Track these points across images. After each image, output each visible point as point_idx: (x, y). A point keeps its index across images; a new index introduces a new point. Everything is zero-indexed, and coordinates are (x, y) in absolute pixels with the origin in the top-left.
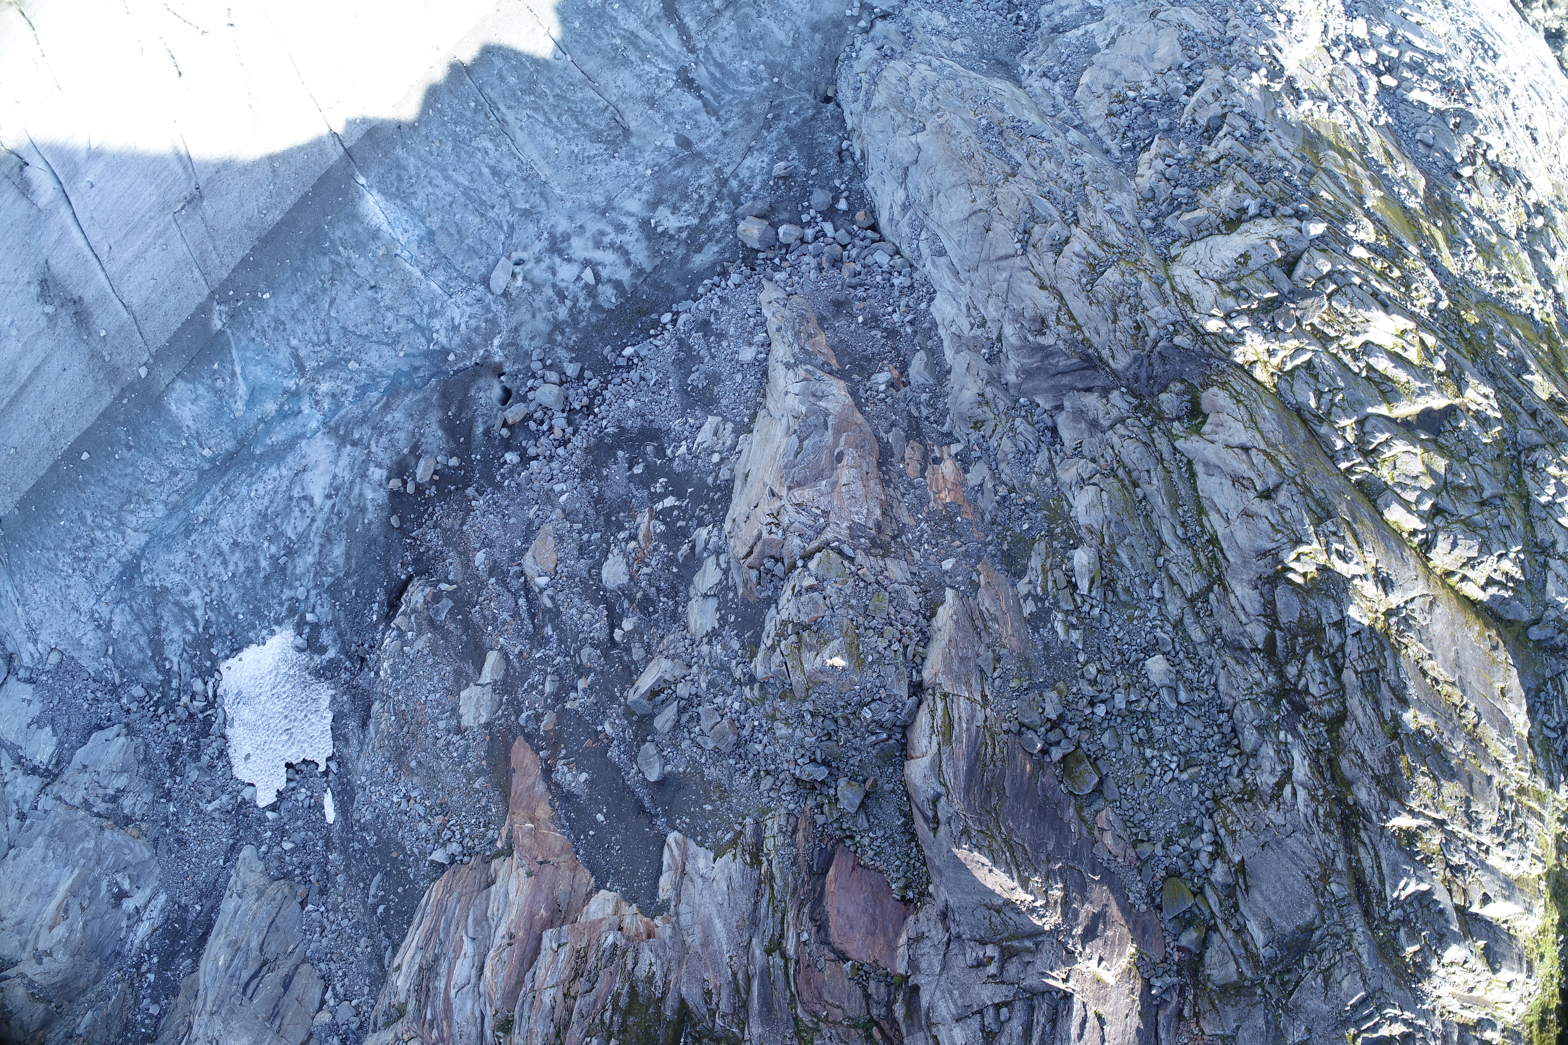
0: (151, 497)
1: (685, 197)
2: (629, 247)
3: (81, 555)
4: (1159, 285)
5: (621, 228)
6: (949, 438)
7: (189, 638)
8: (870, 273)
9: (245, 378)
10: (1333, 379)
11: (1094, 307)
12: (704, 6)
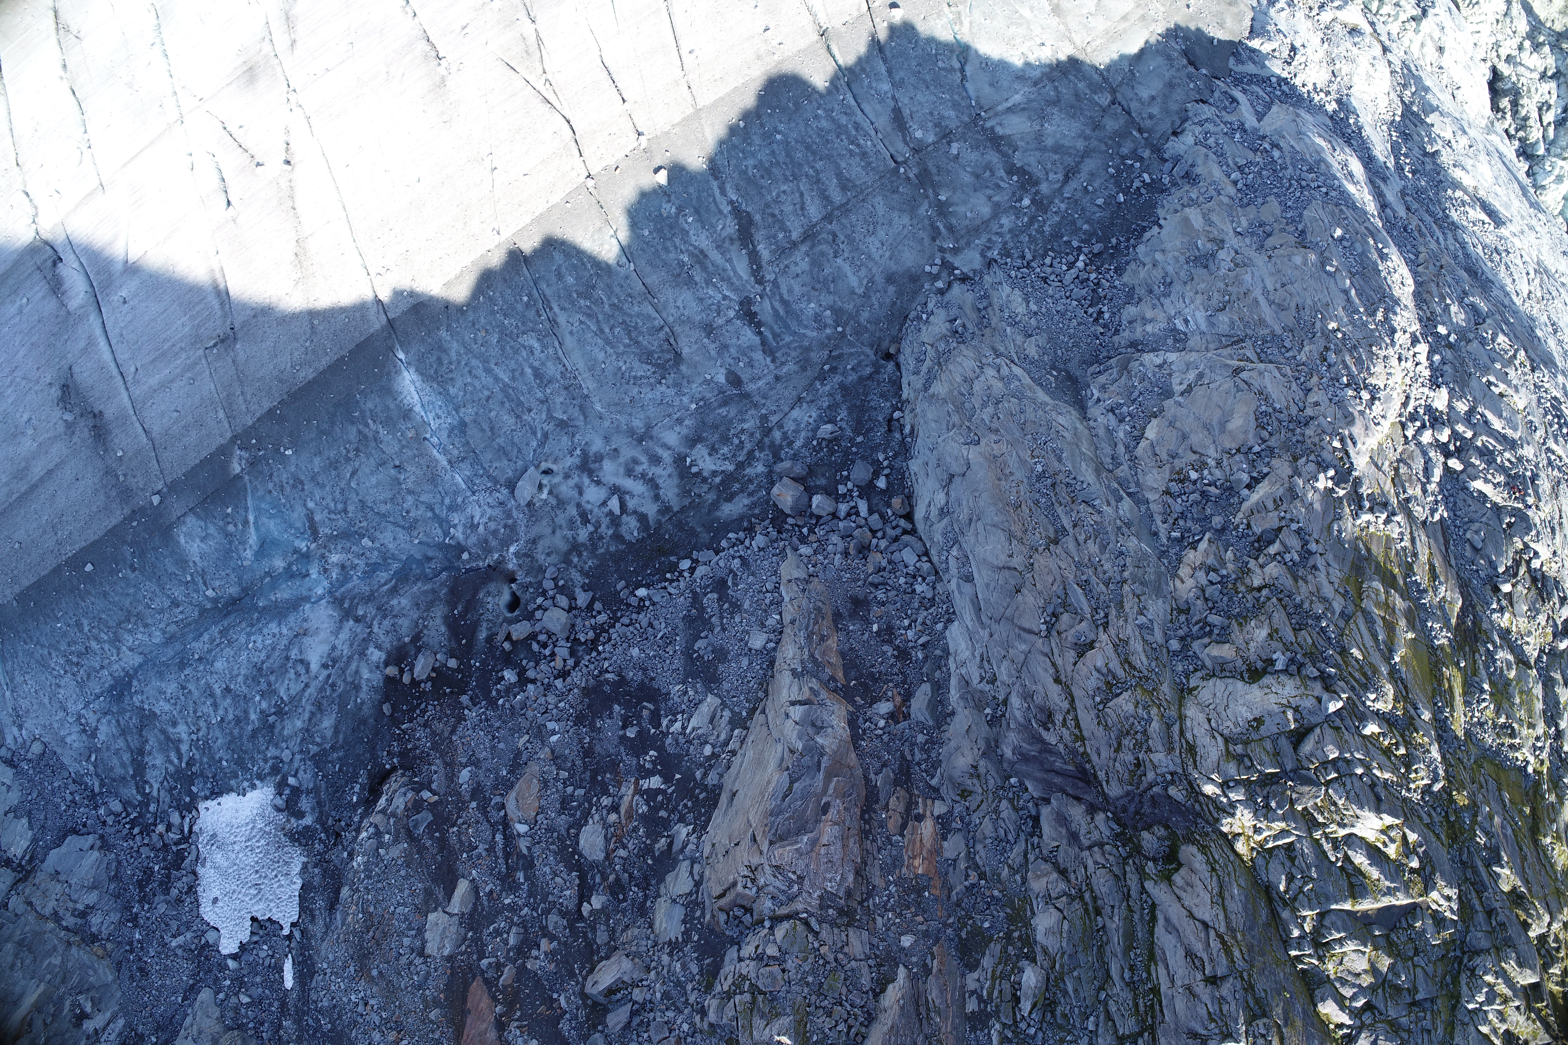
0: (149, 621)
1: (725, 439)
2: (660, 482)
3: (75, 660)
4: (1169, 726)
5: (655, 460)
6: (935, 793)
7: (171, 769)
8: (893, 571)
9: (257, 529)
10: (1309, 868)
11: (1101, 728)
12: (781, 236)
